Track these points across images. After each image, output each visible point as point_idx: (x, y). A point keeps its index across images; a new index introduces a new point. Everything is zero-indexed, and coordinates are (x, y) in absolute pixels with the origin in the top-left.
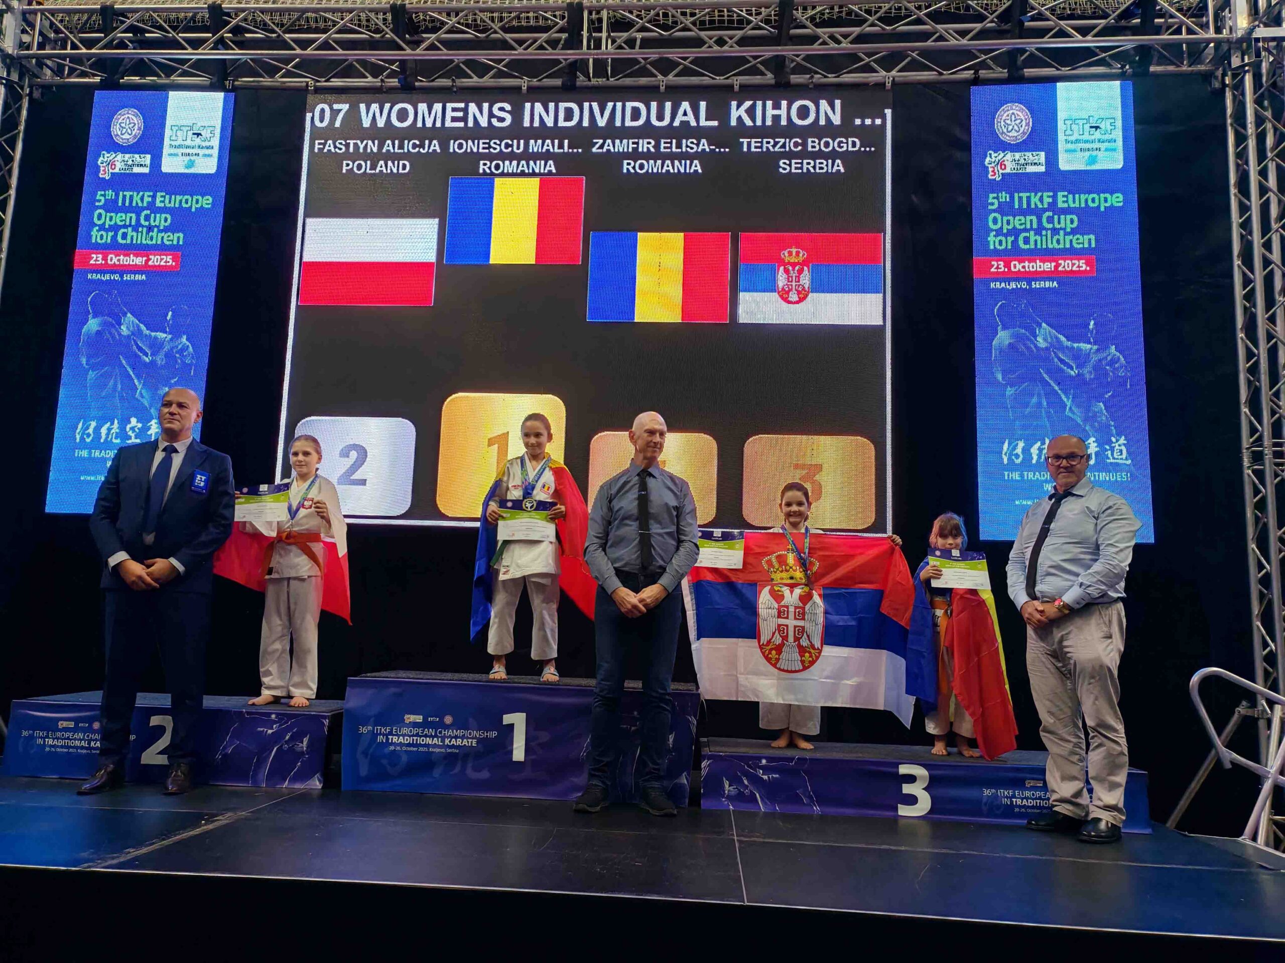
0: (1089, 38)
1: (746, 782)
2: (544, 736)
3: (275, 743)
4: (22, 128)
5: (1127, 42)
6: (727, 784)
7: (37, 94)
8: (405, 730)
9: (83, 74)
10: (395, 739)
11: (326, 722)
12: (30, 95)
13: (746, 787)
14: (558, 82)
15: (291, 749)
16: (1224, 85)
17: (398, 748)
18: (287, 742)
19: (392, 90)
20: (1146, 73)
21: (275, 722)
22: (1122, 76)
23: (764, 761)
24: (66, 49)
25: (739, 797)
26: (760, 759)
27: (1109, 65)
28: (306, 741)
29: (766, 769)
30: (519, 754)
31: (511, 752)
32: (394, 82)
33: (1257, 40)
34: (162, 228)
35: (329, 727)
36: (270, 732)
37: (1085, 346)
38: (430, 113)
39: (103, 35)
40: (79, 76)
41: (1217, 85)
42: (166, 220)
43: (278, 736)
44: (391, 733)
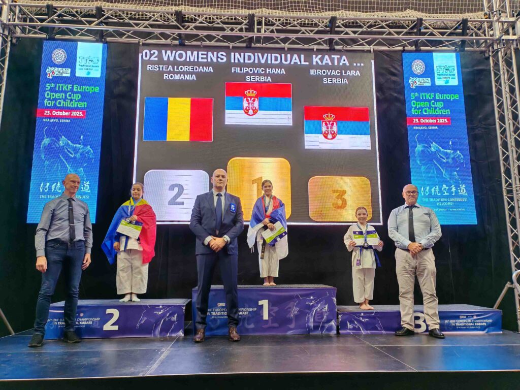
0: (445, 36)
1: (356, 323)
2: (276, 309)
3: (163, 318)
4: (8, 55)
5: (457, 39)
6: (349, 324)
7: (14, 41)
8: (218, 310)
9: (35, 33)
10: (214, 314)
11: (184, 308)
12: (11, 41)
13: (356, 325)
14: (244, 45)
15: (170, 320)
16: (489, 56)
17: (216, 317)
18: (167, 317)
19: (175, 46)
20: (464, 50)
21: (162, 309)
22: (455, 51)
23: (362, 314)
24: (26, 22)
25: (354, 329)
26: (360, 313)
27: (449, 47)
28: (175, 316)
29: (363, 317)
30: (266, 317)
31: (263, 316)
32: (177, 42)
33: (503, 40)
34: (77, 100)
35: (185, 310)
36: (160, 313)
37: (449, 151)
38: (192, 55)
39: (47, 17)
40: (33, 34)
41: (487, 55)
42: (78, 97)
43: (163, 316)
44: (212, 311)
